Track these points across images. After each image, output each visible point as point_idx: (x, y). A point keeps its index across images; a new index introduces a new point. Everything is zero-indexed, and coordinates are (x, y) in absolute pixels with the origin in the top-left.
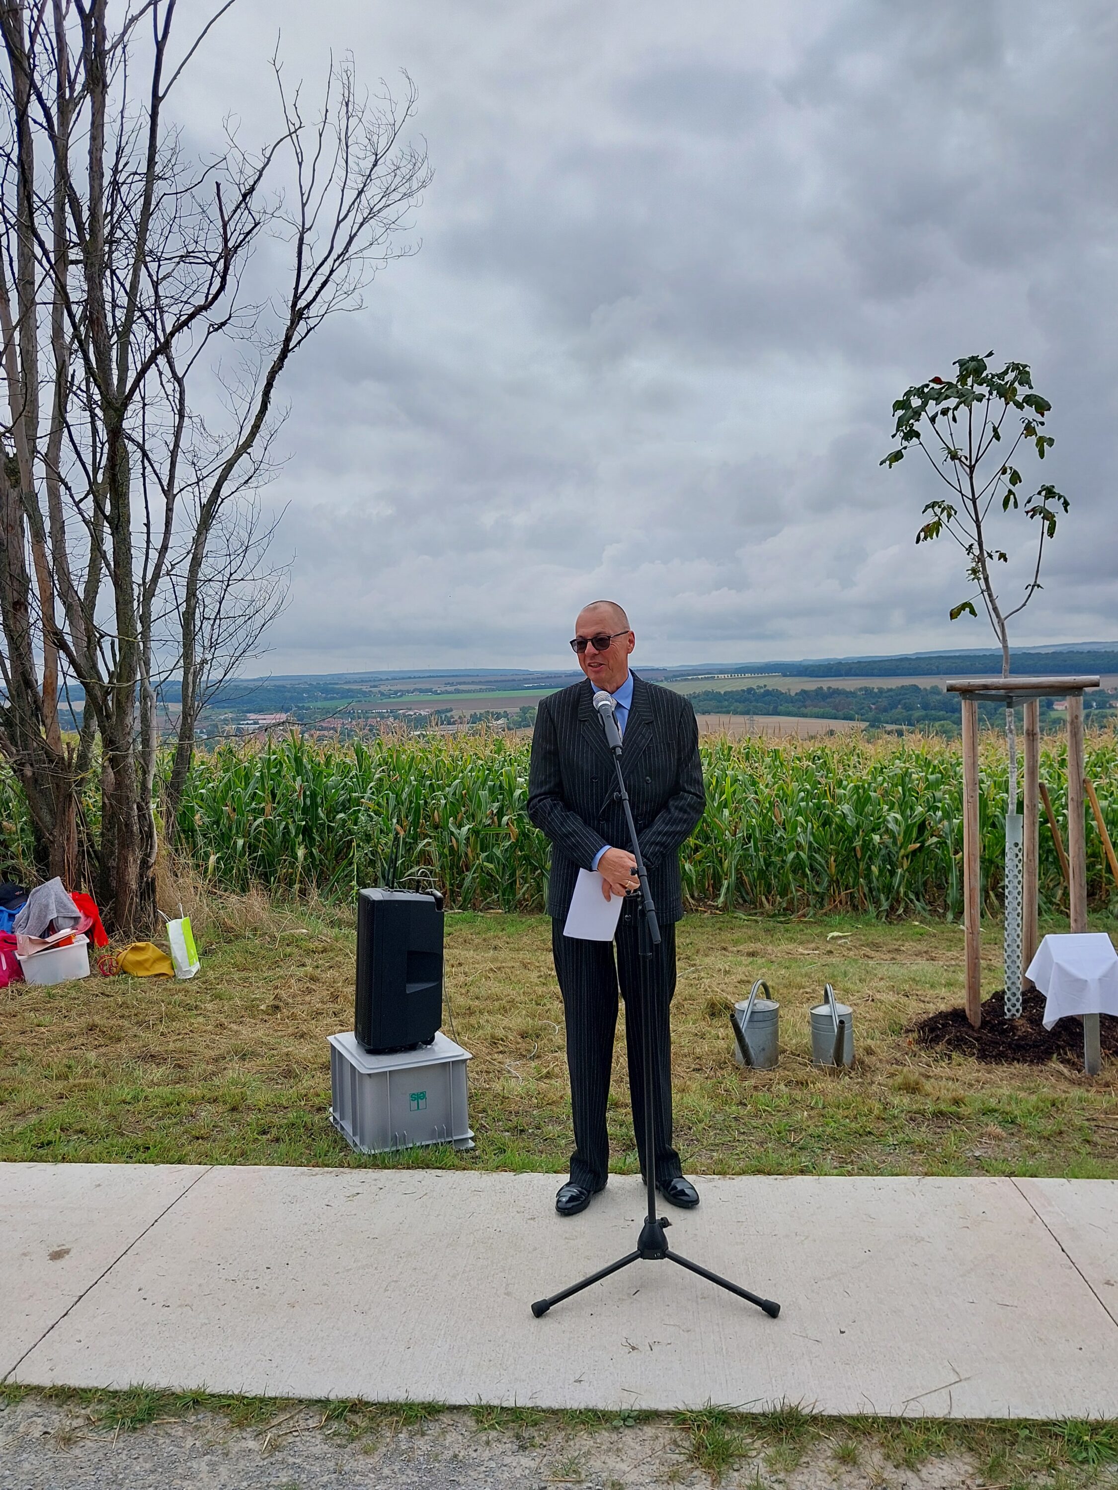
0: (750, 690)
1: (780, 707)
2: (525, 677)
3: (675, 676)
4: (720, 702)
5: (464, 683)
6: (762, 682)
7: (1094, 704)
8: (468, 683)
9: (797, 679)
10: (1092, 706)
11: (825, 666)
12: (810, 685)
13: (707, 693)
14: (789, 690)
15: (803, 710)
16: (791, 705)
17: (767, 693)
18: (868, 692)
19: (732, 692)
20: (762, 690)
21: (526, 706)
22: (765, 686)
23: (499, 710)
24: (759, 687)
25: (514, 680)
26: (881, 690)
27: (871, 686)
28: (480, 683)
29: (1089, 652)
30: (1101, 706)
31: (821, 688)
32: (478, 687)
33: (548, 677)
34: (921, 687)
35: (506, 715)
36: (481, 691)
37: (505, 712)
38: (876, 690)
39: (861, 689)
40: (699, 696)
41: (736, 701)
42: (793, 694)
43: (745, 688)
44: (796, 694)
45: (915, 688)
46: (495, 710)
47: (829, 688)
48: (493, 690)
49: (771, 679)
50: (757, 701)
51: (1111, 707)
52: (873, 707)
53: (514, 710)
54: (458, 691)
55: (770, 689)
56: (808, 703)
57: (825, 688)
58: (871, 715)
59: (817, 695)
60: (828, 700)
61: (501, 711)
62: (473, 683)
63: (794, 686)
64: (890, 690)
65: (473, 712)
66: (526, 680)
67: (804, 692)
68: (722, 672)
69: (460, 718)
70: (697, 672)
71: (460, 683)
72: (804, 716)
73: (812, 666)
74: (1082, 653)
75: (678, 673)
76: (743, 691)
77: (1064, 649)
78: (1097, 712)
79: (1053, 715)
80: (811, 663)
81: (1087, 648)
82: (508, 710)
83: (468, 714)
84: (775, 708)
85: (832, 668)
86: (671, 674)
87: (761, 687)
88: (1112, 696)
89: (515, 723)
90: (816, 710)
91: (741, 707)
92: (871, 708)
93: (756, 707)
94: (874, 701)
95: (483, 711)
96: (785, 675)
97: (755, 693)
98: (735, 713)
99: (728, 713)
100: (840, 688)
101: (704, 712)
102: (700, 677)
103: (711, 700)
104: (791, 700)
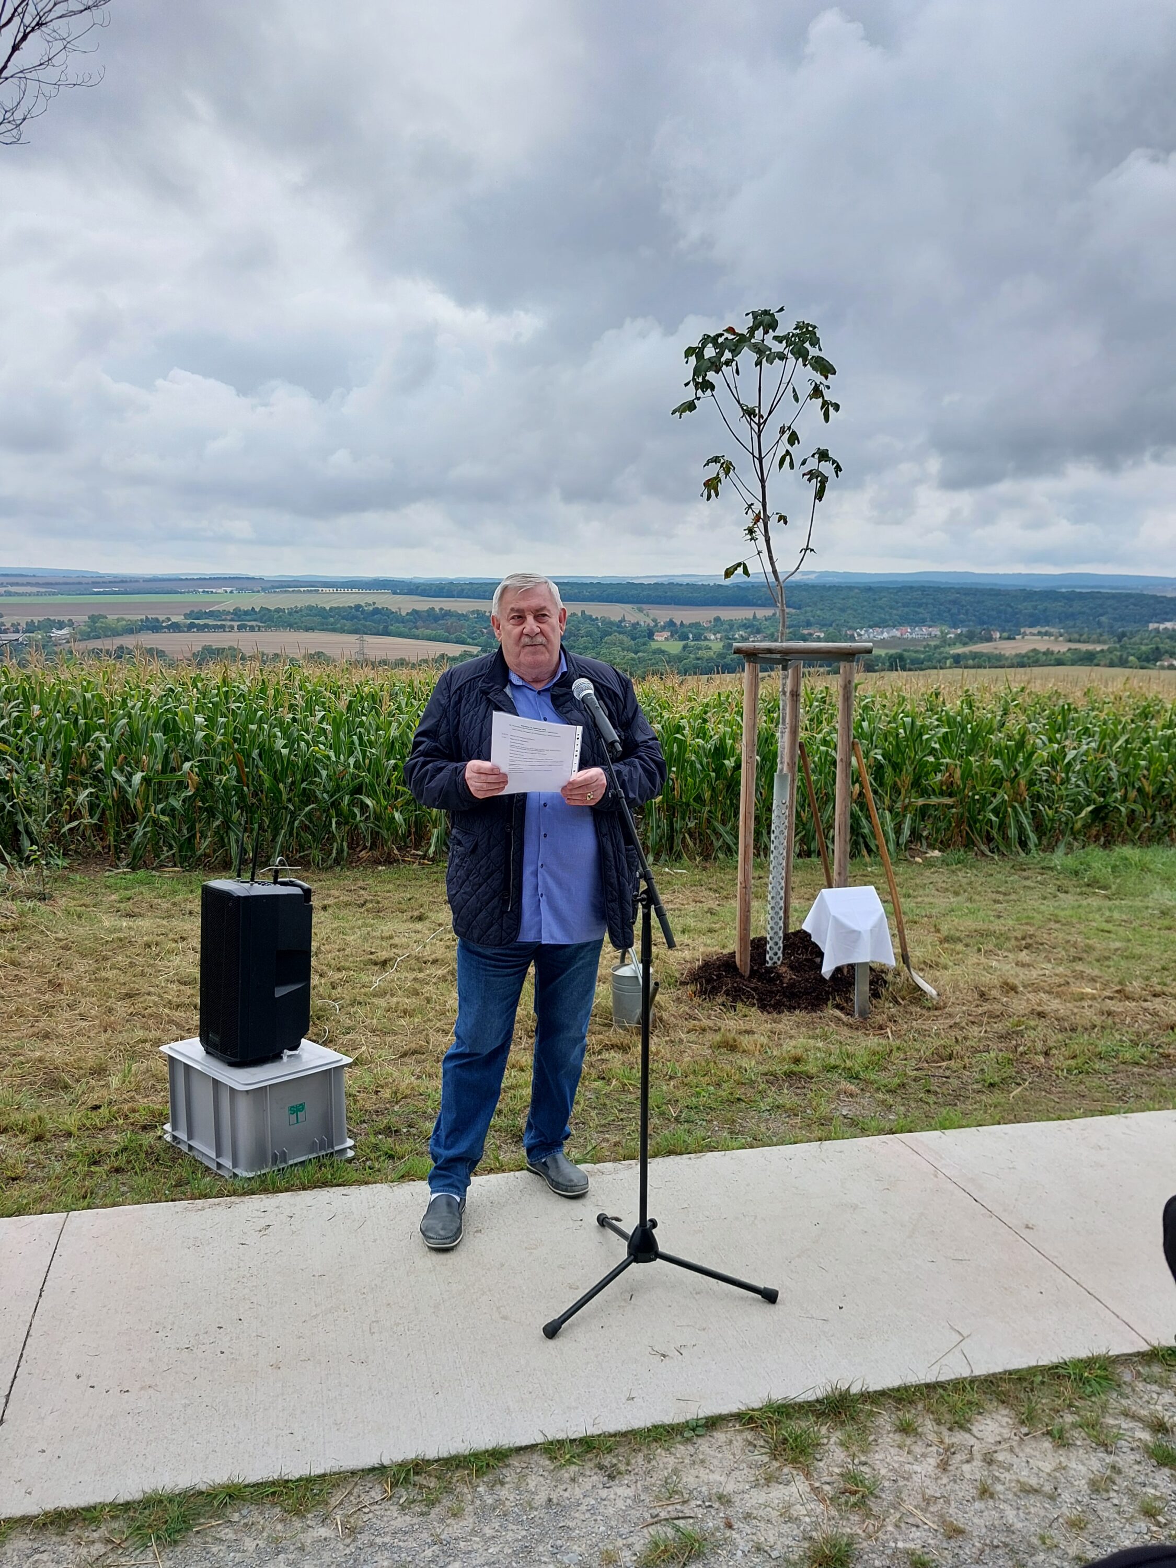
0: (358, 607)
1: (391, 627)
2: (93, 580)
3: (273, 587)
4: (325, 618)
5: (17, 584)
6: (370, 599)
7: (691, 636)
8: (22, 585)
9: (408, 598)
10: (688, 638)
11: (437, 585)
12: (423, 604)
13: (310, 608)
14: (400, 609)
15: (417, 632)
16: (401, 625)
17: (377, 611)
18: (480, 615)
19: (338, 608)
20: (371, 608)
21: (96, 613)
22: (374, 603)
23: (61, 618)
24: (368, 604)
25: (80, 583)
27: (483, 610)
28: (37, 584)
29: (688, 584)
30: (697, 638)
31: (433, 608)
32: (35, 590)
33: (122, 581)
35: (71, 623)
36: (38, 594)
37: (70, 620)
39: (473, 612)
40: (301, 610)
41: (343, 618)
42: (404, 614)
43: (352, 605)
44: (408, 614)
46: (57, 618)
47: (441, 609)
48: (54, 594)
49: (381, 596)
50: (365, 619)
51: (706, 639)
53: (81, 619)
54: (9, 594)
55: (380, 607)
56: (419, 623)
57: (437, 609)
58: (482, 639)
59: (429, 616)
60: (441, 622)
61: (65, 619)
62: (28, 584)
63: (404, 605)
65: (29, 619)
66: (96, 584)
67: (415, 612)
68: (326, 585)
69: (13, 625)
70: (299, 584)
71: (12, 584)
72: (415, 637)
73: (423, 584)
74: (681, 585)
75: (277, 584)
76: (350, 607)
77: (665, 581)
78: (693, 643)
79: (654, 645)
80: (422, 581)
81: (685, 581)
82: (74, 618)
83: (23, 622)
84: (386, 627)
85: (443, 588)
86: (269, 585)
87: (370, 605)
88: (707, 628)
89: (82, 633)
90: (428, 632)
91: (348, 624)
92: (483, 633)
93: (365, 626)
95: (41, 619)
96: (395, 593)
97: (363, 611)
98: (342, 631)
99: (334, 630)
100: (452, 610)
101: (307, 630)
102: (302, 589)
103: (315, 615)
104: (401, 620)
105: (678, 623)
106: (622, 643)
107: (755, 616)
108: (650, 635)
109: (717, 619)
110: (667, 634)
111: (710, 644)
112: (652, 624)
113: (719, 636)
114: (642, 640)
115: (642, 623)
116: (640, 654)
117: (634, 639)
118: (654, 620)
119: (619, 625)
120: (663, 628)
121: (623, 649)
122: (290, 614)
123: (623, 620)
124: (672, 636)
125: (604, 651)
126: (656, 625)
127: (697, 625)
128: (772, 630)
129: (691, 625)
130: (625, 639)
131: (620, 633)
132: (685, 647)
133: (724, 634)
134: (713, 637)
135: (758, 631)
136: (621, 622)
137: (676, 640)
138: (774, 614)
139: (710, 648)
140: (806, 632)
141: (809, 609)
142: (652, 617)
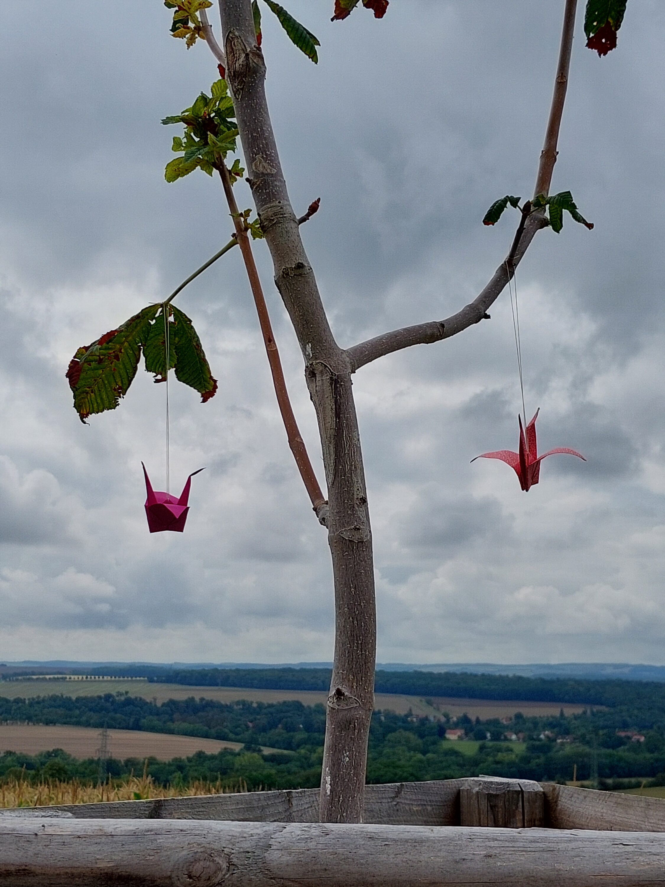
0: (108, 697)
1: (143, 721)
4: (70, 710)
6: (122, 688)
7: (488, 735)
9: (164, 686)
10: (485, 738)
11: (200, 673)
12: (182, 694)
13: (54, 698)
14: (155, 699)
15: (173, 726)
16: (155, 718)
17: (129, 702)
18: (246, 706)
19: (86, 698)
20: (123, 698)
22: (127, 693)
24: (120, 694)
26: (260, 706)
27: (250, 700)
29: (483, 675)
30: (496, 737)
31: (193, 699)
34: (305, 704)
38: (255, 705)
39: (238, 703)
40: (43, 701)
41: (90, 710)
42: (159, 704)
43: (102, 695)
44: (163, 705)
45: (298, 706)
47: (202, 699)
49: (136, 684)
50: (115, 711)
52: (250, 725)
55: (133, 697)
56: (176, 716)
57: (197, 699)
58: (247, 735)
59: (187, 707)
60: (200, 714)
63: (161, 694)
64: (271, 706)
67: (172, 703)
68: (76, 672)
72: (171, 732)
73: (184, 671)
74: (476, 676)
75: (20, 671)
76: (100, 697)
77: (458, 670)
78: (491, 744)
79: (445, 745)
80: (183, 668)
81: (480, 671)
84: (137, 720)
85: (207, 676)
86: (11, 672)
87: (121, 694)
88: (507, 727)
90: (185, 725)
91: (95, 717)
92: (248, 727)
93: (112, 719)
94: (251, 718)
96: (151, 681)
97: (113, 703)
98: (87, 725)
99: (78, 724)
100: (215, 699)
101: (48, 723)
102: (48, 677)
103: (59, 706)
104: (155, 711)
105: (473, 719)
106: (408, 741)
107: (562, 714)
108: (441, 732)
109: (519, 716)
110: (460, 732)
111: (511, 745)
112: (443, 719)
113: (521, 735)
114: (431, 739)
115: (432, 718)
116: (429, 755)
117: (421, 736)
118: (446, 716)
119: (404, 720)
120: (456, 726)
121: (410, 749)
122: (31, 705)
123: (410, 714)
124: (466, 734)
125: (386, 750)
126: (448, 720)
127: (495, 722)
128: (583, 731)
129: (490, 723)
130: (413, 737)
131: (406, 729)
132: (482, 748)
133: (527, 733)
134: (514, 737)
135: (567, 732)
136: (407, 716)
137: (470, 739)
138: (585, 713)
139: (511, 750)
140: (622, 734)
141: (624, 708)
142: (443, 711)
